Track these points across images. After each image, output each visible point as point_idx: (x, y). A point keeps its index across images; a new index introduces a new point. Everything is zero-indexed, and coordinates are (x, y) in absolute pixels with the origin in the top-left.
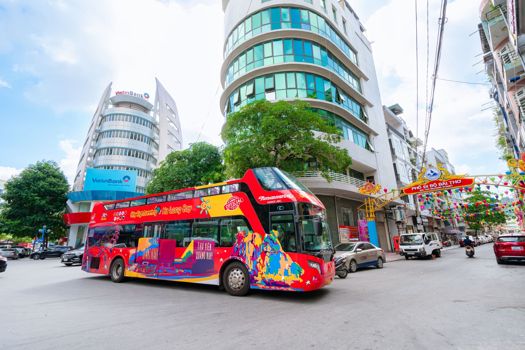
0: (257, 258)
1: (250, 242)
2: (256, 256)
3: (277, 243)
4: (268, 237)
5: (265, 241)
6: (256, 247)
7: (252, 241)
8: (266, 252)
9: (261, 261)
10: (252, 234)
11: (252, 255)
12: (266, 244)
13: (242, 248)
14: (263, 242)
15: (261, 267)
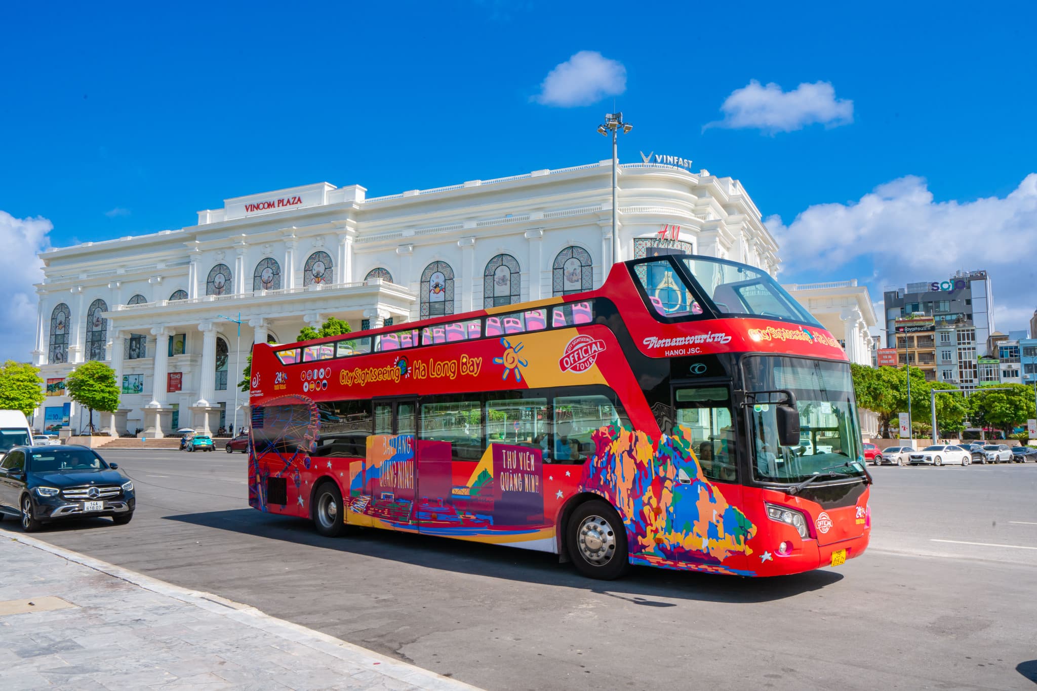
0: (642, 494)
1: (626, 452)
2: (641, 487)
3: (689, 459)
4: (669, 443)
5: (660, 452)
6: (640, 466)
7: (630, 453)
8: (665, 479)
9: (654, 502)
10: (628, 433)
11: (630, 486)
12: (663, 459)
13: (606, 468)
14: (657, 453)
15: (652, 514)
